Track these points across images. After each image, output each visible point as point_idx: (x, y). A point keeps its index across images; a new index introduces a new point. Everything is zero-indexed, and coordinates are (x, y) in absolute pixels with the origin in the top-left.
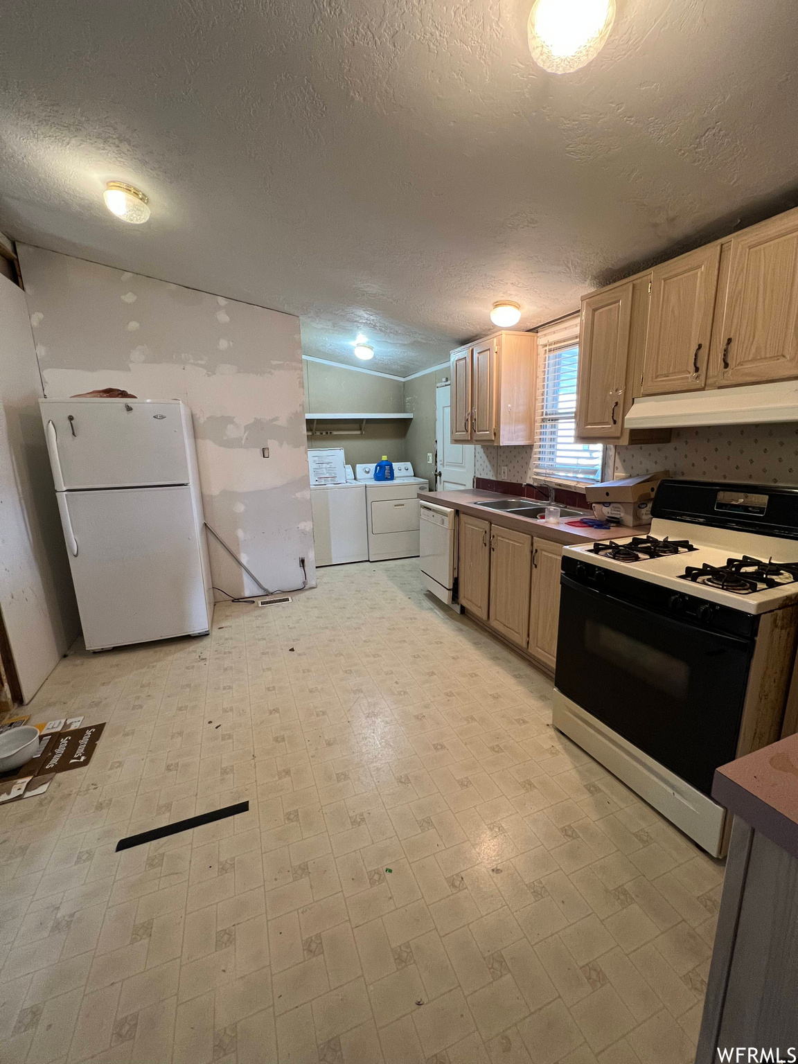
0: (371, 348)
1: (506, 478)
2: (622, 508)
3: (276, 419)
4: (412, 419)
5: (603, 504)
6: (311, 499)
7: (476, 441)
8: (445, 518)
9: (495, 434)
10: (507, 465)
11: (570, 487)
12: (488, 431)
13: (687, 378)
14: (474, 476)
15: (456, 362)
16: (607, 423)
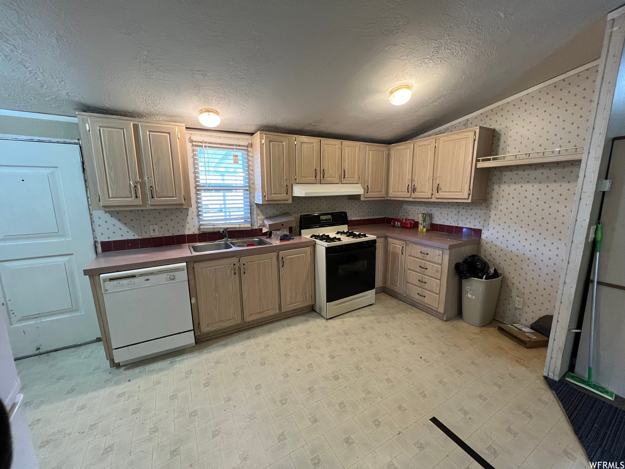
5: (277, 230)
7: (152, 205)
8: (177, 274)
9: (185, 199)
10: (156, 224)
11: (236, 228)
12: (176, 197)
13: (313, 179)
14: (95, 242)
15: (98, 128)
16: (283, 194)
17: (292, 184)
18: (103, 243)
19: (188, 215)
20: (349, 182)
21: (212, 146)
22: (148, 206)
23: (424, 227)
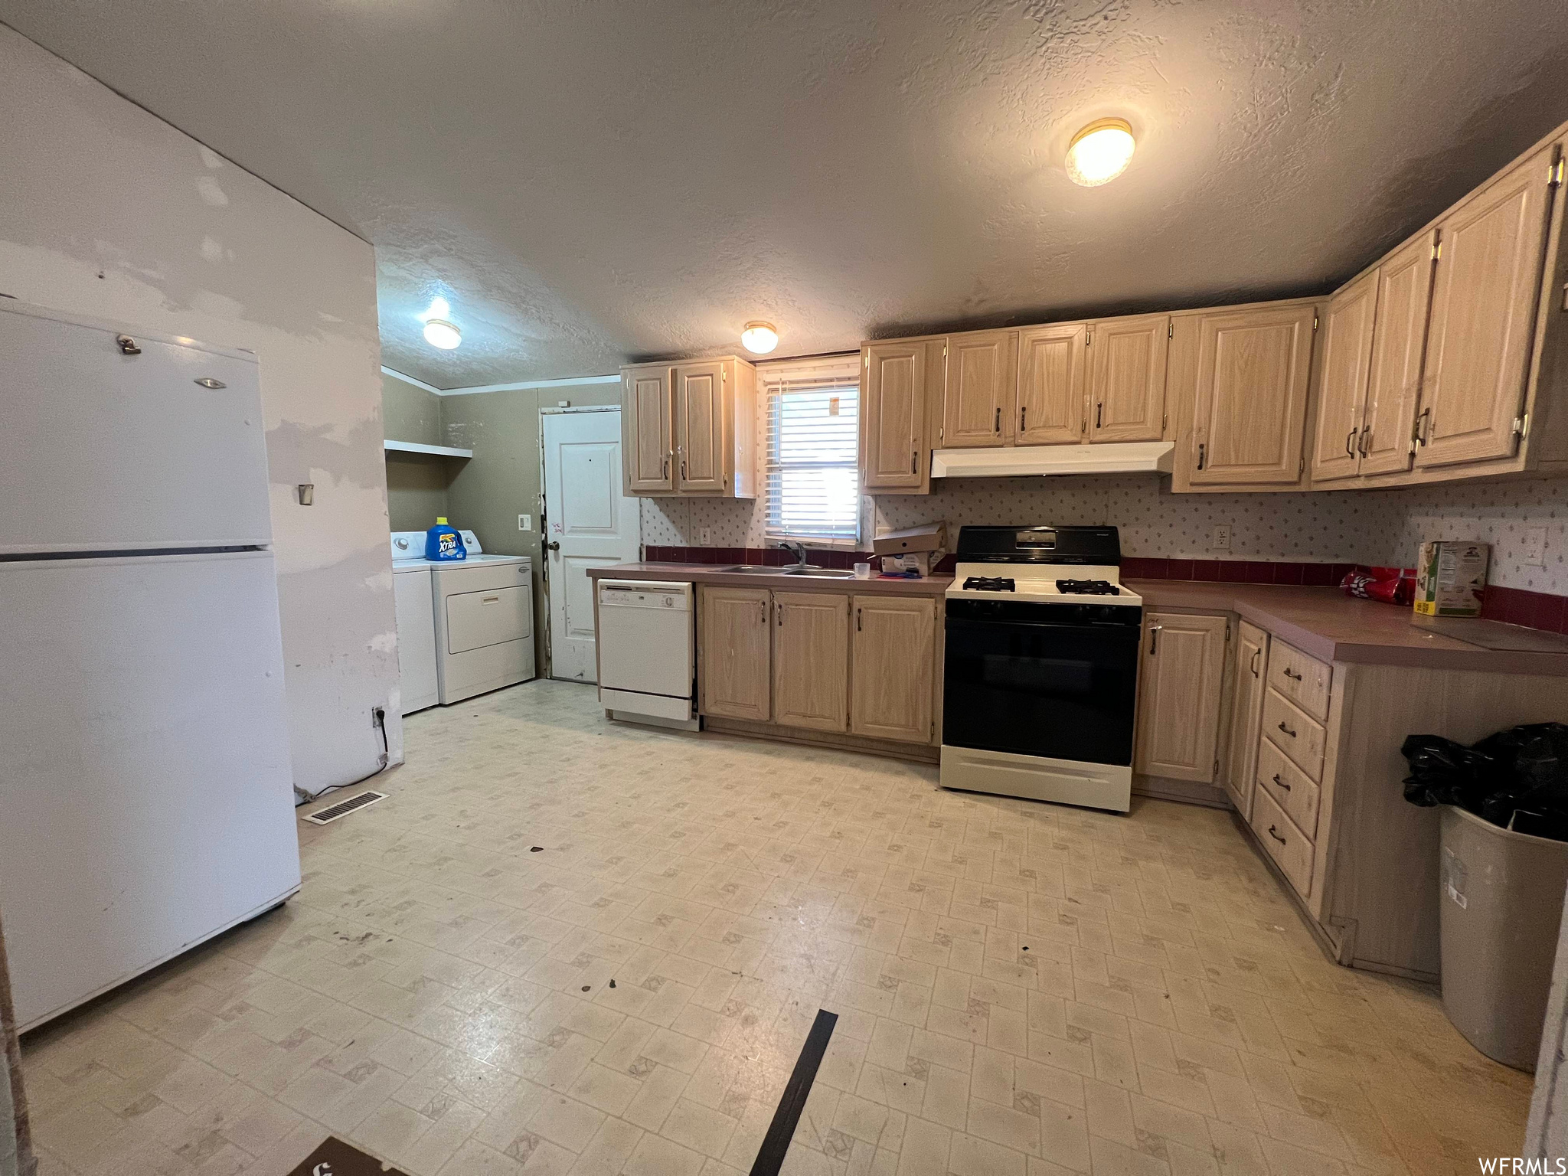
0: (457, 330)
1: (708, 543)
2: (915, 557)
3: (328, 428)
4: (469, 459)
5: (895, 555)
6: (393, 589)
7: (684, 491)
8: (675, 597)
9: (725, 482)
10: (709, 526)
11: (825, 545)
12: (713, 479)
13: (990, 435)
14: (642, 544)
15: (636, 382)
16: (904, 472)
17: (932, 451)
18: (648, 548)
19: (752, 515)
20: (1116, 438)
21: (797, 386)
22: (679, 492)
23: (1430, 597)
